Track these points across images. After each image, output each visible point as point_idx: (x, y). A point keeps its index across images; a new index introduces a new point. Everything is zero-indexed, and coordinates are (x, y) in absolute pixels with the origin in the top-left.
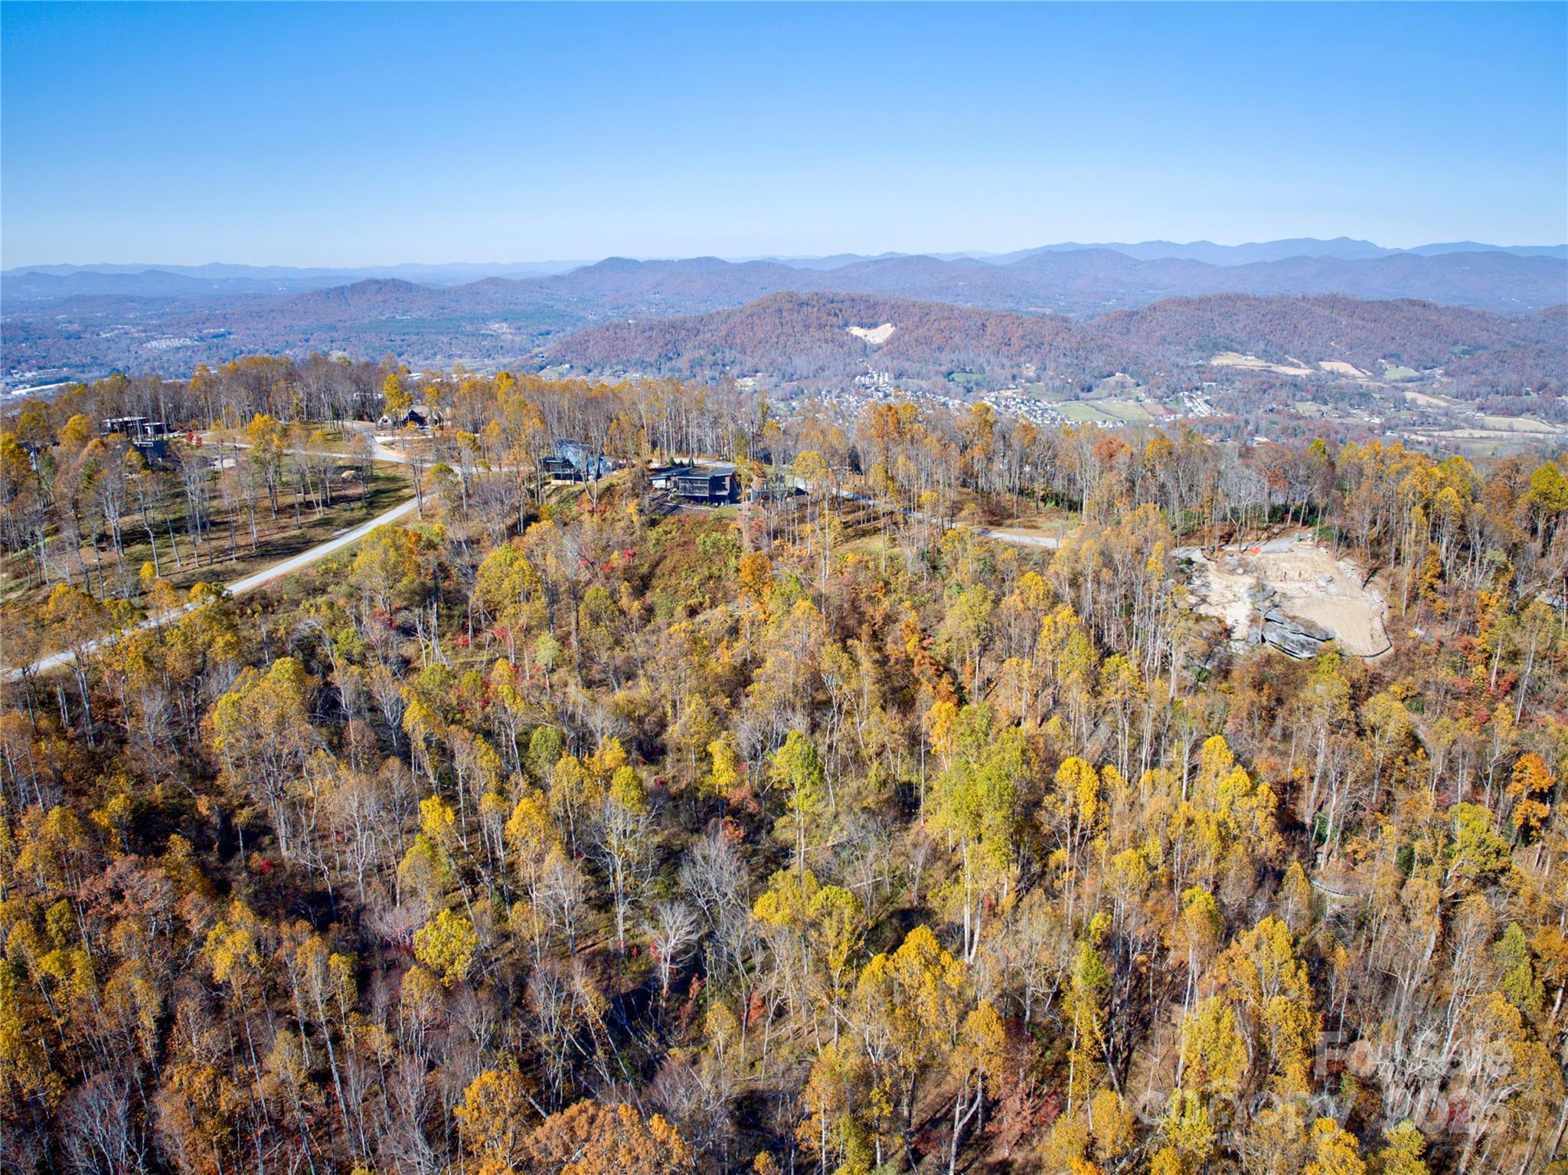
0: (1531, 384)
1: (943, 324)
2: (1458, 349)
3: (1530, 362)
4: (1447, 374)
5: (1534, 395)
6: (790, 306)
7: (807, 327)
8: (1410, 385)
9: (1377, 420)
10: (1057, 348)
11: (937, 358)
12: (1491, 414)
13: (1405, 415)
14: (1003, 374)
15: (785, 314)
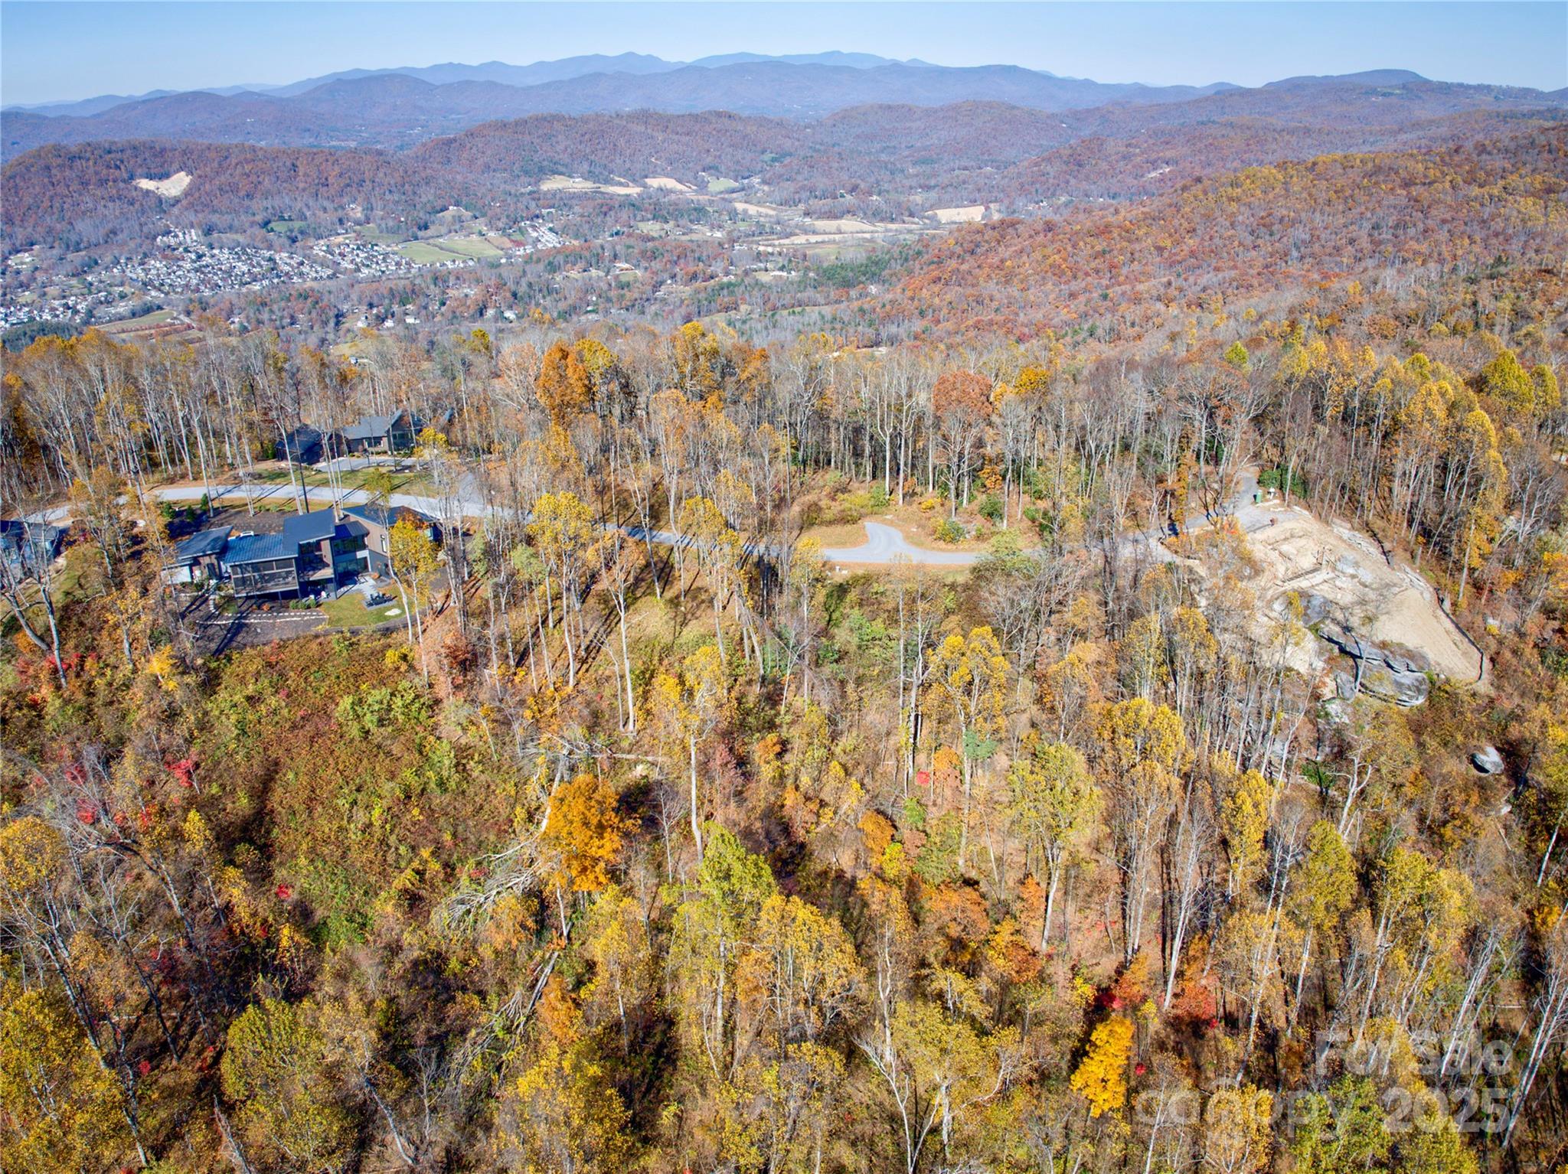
0: (843, 187)
1: (247, 168)
2: (767, 157)
3: (836, 165)
4: (764, 182)
5: (848, 197)
6: (59, 161)
7: (85, 184)
8: (734, 195)
9: (718, 234)
10: (381, 185)
11: (248, 207)
12: (818, 218)
13: (743, 227)
14: (329, 218)
15: (54, 171)
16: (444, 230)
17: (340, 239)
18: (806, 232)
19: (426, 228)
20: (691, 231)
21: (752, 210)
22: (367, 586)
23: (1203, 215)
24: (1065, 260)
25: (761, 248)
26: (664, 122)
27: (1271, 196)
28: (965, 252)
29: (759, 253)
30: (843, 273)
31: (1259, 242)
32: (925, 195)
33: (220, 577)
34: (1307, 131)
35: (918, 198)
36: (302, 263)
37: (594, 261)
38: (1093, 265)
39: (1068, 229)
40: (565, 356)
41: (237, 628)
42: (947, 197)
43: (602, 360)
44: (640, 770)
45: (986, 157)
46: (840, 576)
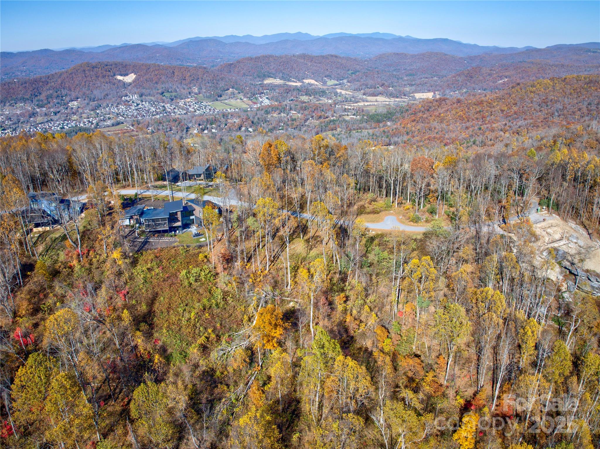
0: (379, 84)
1: (156, 72)
2: (350, 72)
3: (376, 76)
4: (348, 82)
5: (380, 88)
6: (88, 68)
8: (337, 87)
9: (330, 101)
10: (205, 80)
11: (156, 87)
12: (368, 96)
13: (339, 99)
14: (185, 92)
15: (86, 72)
16: (227, 97)
17: (189, 100)
18: (364, 101)
19: (221, 96)
20: (320, 100)
21: (343, 92)
22: (194, 229)
23: (520, 98)
24: (464, 114)
25: (346, 107)
26: (312, 59)
27: (547, 91)
28: (425, 110)
29: (345, 109)
30: (377, 117)
31: (542, 109)
32: (410, 88)
33: (140, 224)
34: (563, 66)
35: (407, 89)
36: (175, 108)
37: (282, 111)
38: (476, 116)
39: (466, 102)
40: (270, 146)
41: (146, 243)
42: (419, 89)
43: (284, 148)
44: (292, 304)
45: (435, 74)
46: (372, 234)
